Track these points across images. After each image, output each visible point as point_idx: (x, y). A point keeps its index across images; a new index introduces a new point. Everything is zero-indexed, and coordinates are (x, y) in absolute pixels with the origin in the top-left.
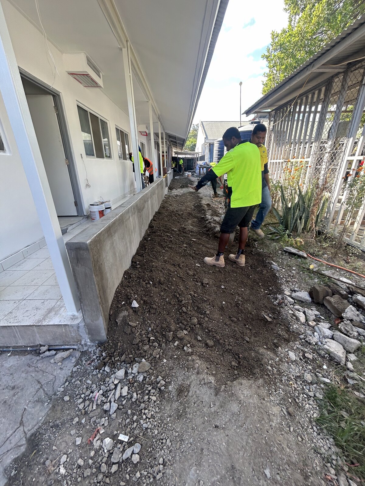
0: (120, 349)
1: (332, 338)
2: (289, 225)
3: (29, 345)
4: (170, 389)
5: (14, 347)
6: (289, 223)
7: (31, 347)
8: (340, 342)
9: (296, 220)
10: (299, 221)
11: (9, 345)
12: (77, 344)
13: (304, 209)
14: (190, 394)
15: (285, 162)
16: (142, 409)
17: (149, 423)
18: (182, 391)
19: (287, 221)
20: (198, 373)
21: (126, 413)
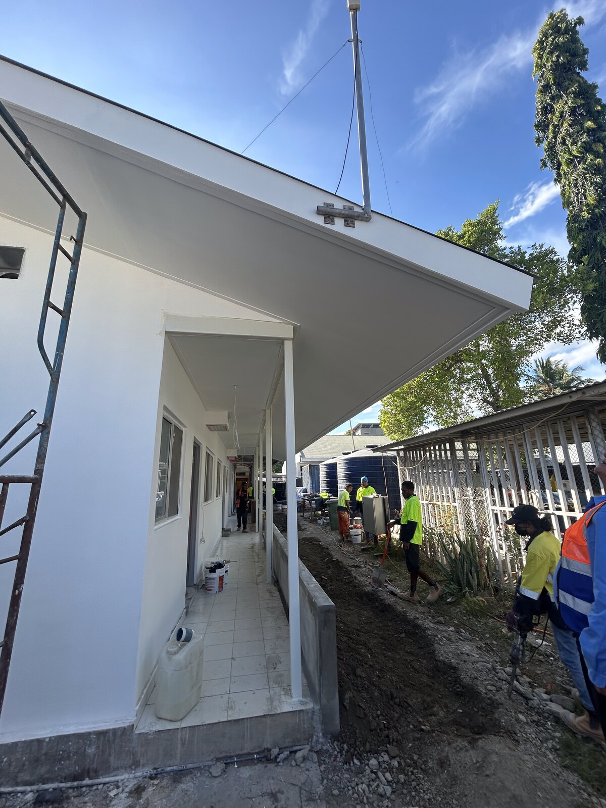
0: (360, 738)
1: (551, 701)
2: (462, 581)
3: (254, 751)
4: (430, 766)
5: (238, 756)
6: (461, 579)
7: (257, 753)
8: (559, 703)
9: (467, 575)
10: (470, 576)
11: (232, 754)
12: (307, 742)
13: (470, 560)
14: (452, 762)
15: (430, 504)
16: (415, 787)
17: (429, 794)
18: (443, 763)
19: (458, 578)
20: (449, 744)
21: (403, 793)
